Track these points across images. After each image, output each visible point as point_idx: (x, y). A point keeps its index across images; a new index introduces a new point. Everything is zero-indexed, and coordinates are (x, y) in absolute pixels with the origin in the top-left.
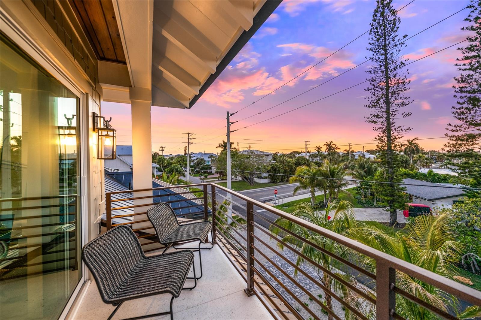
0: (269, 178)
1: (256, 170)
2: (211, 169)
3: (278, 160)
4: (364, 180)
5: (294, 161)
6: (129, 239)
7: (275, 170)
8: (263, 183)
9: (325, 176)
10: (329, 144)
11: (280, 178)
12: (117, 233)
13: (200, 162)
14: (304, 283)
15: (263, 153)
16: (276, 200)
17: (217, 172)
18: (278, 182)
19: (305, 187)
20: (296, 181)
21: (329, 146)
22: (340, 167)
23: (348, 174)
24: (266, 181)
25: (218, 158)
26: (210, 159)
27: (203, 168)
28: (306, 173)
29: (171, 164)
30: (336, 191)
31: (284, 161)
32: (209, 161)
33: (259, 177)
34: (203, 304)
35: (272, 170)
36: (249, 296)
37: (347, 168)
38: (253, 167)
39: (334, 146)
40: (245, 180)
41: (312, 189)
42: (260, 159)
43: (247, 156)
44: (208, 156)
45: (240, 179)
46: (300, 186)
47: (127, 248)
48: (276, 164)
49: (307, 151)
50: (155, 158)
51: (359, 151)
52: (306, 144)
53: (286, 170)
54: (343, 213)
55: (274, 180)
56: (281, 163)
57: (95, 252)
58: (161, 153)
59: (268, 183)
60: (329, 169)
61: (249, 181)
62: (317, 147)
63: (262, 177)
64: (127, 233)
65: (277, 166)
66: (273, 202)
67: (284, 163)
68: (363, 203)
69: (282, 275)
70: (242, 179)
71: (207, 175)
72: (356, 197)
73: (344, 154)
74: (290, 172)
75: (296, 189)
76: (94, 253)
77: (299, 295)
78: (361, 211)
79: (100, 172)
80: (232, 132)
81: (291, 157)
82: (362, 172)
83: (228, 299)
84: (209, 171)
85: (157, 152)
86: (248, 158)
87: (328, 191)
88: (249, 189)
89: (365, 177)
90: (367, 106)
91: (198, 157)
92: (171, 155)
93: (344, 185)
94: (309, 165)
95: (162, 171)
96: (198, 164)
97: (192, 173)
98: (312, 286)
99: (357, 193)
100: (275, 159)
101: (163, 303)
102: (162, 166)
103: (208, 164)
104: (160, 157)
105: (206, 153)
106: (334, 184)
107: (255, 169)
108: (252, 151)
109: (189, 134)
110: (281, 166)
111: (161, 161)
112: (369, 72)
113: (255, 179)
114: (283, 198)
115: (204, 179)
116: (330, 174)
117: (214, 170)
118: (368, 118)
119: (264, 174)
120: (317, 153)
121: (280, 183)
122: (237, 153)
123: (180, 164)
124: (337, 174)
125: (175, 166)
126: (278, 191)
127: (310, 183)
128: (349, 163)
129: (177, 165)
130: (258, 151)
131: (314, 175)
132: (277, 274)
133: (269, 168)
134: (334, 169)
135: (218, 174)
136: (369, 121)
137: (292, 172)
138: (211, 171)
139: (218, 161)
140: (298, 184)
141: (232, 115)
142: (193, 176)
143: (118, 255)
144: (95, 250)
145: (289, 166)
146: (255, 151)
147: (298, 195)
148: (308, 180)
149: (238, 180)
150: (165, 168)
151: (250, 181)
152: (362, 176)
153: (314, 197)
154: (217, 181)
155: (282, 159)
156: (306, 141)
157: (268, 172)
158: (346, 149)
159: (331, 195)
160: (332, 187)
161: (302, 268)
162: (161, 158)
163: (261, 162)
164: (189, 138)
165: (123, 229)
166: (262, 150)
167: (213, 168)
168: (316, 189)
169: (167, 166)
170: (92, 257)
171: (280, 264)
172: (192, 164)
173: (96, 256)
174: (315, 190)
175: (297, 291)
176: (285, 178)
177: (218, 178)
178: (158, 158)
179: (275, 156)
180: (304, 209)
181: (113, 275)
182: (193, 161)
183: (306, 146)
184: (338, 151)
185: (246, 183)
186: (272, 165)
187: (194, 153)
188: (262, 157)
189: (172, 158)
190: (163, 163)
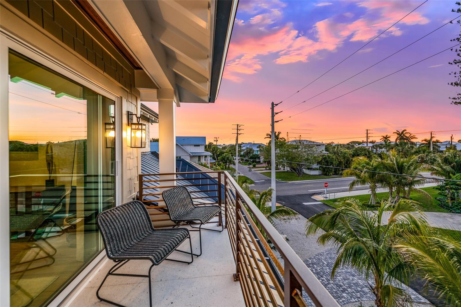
0: (320, 170)
1: (306, 161)
2: (259, 158)
3: (331, 150)
4: (450, 177)
5: (351, 152)
6: (140, 213)
7: (327, 162)
8: (313, 175)
9: (390, 171)
10: (401, 133)
11: (333, 170)
12: (131, 206)
13: (249, 152)
14: (353, 289)
15: (313, 143)
16: (327, 193)
17: (265, 162)
18: (331, 175)
19: (364, 182)
20: (351, 174)
21: (401, 135)
22: (412, 161)
23: (424, 169)
24: (317, 173)
25: (266, 148)
26: (258, 149)
27: (251, 158)
28: (365, 166)
29: (223, 153)
30: (406, 189)
31: (338, 152)
32: (258, 151)
33: (308, 169)
34: (193, 278)
35: (323, 161)
36: (235, 281)
37: (423, 161)
38: (301, 158)
39: (407, 135)
40: (294, 171)
41: (372, 185)
42: (310, 149)
43: (295, 147)
44: (257, 146)
45: (289, 169)
46: (357, 181)
47: (137, 220)
48: (329, 155)
49: (369, 140)
50: (210, 148)
51: (447, 141)
52: (367, 133)
53: (340, 163)
54: (406, 215)
55: (325, 173)
56: (335, 154)
57: (108, 218)
58: (215, 143)
59: (319, 175)
60: (396, 161)
61: (297, 172)
62: (384, 137)
63: (312, 168)
64: (140, 207)
65: (329, 157)
66: (323, 195)
67: (338, 155)
68: (448, 207)
69: (327, 275)
70: (291, 169)
71: (255, 165)
72: (438, 198)
73: (422, 144)
74: (346, 164)
75: (353, 184)
76: (106, 219)
77: (346, 301)
78: (445, 217)
79: (136, 158)
80: (276, 122)
81: (348, 148)
82: (448, 168)
83: (215, 279)
84: (257, 160)
85: (212, 142)
86: (296, 148)
87: (394, 189)
88: (297, 180)
89: (452, 173)
90: (454, 84)
91: (247, 147)
92: (224, 144)
93: (418, 182)
94: (369, 157)
95: (215, 159)
96: (247, 153)
97: (241, 162)
98: (365, 295)
99: (440, 194)
100: (327, 149)
101: (163, 270)
102: (215, 154)
103: (257, 153)
104: (214, 146)
105: (255, 143)
106: (403, 180)
107: (304, 160)
108: (300, 141)
109: (237, 125)
110: (334, 157)
111: (214, 150)
112: (456, 41)
113: (304, 169)
114: (335, 192)
115: (252, 168)
116: (397, 168)
117: (262, 160)
118: (454, 99)
119: (315, 166)
120: (384, 143)
121: (333, 176)
122: (285, 144)
123: (232, 153)
124: (409, 168)
125: (226, 155)
126: (329, 184)
127: (370, 177)
128: (427, 155)
129: (228, 154)
130: (307, 141)
131: (375, 168)
132: (322, 273)
133: (320, 159)
134: (403, 162)
135: (266, 164)
136: (456, 102)
137: (348, 164)
138: (259, 160)
139: (265, 150)
140: (354, 178)
141: (276, 105)
142: (243, 165)
143: (127, 224)
144: (108, 217)
145: (344, 158)
146: (304, 141)
147: (355, 190)
148: (367, 175)
149: (286, 170)
150: (218, 157)
151: (299, 172)
152: (449, 173)
153: (375, 194)
154: (264, 170)
155: (336, 150)
156: (367, 130)
157: (319, 163)
158: (425, 138)
159: (398, 193)
160: (400, 184)
161: (353, 272)
162: (214, 148)
163: (311, 152)
164: (237, 129)
165: (137, 204)
166: (313, 140)
167: (261, 157)
168: (378, 185)
169: (219, 154)
170: (104, 221)
171: (326, 263)
172: (242, 153)
173: (108, 221)
174: (376, 186)
175: (344, 296)
176: (339, 171)
177: (266, 168)
178: (212, 147)
179: (328, 147)
180: (350, 206)
181: (119, 238)
182: (243, 150)
183: (367, 135)
184: (413, 140)
185: (294, 174)
186: (323, 156)
187: (244, 143)
188: (312, 147)
189: (224, 148)
190: (216, 152)
